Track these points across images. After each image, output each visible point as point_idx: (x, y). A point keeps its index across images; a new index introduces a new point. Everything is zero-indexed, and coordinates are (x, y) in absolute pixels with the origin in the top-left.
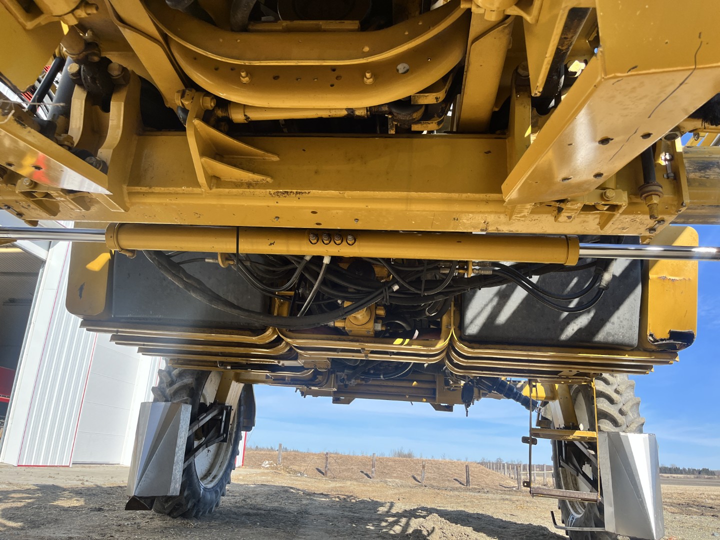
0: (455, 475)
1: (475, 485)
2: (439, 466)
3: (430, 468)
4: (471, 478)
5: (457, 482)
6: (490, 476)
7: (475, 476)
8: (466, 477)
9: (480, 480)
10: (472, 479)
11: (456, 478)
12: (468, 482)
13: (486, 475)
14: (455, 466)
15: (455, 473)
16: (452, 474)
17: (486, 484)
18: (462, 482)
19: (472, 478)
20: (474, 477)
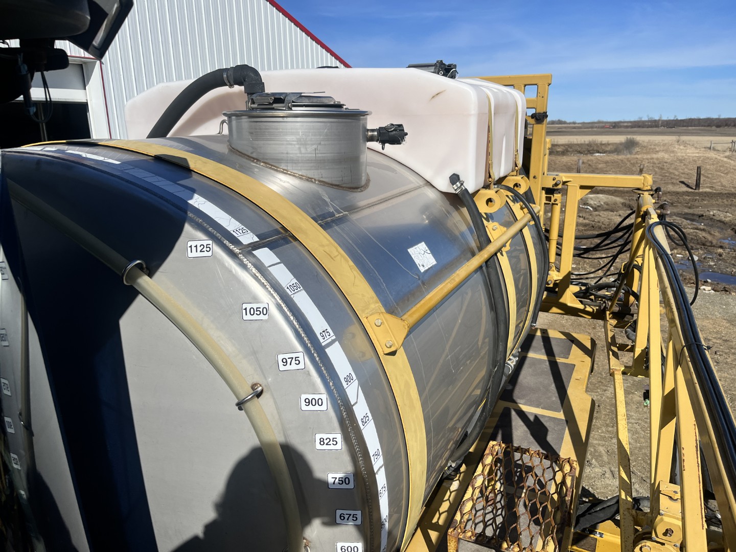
0: (683, 175)
1: (707, 187)
2: (663, 166)
3: (651, 168)
4: (702, 178)
5: (683, 185)
6: (729, 175)
7: (710, 176)
8: (696, 178)
9: (715, 181)
10: (704, 180)
11: (683, 180)
12: (698, 185)
13: (725, 174)
14: (685, 165)
15: (683, 173)
16: (678, 175)
17: (722, 186)
18: (690, 185)
19: (704, 178)
20: (708, 177)
